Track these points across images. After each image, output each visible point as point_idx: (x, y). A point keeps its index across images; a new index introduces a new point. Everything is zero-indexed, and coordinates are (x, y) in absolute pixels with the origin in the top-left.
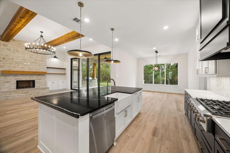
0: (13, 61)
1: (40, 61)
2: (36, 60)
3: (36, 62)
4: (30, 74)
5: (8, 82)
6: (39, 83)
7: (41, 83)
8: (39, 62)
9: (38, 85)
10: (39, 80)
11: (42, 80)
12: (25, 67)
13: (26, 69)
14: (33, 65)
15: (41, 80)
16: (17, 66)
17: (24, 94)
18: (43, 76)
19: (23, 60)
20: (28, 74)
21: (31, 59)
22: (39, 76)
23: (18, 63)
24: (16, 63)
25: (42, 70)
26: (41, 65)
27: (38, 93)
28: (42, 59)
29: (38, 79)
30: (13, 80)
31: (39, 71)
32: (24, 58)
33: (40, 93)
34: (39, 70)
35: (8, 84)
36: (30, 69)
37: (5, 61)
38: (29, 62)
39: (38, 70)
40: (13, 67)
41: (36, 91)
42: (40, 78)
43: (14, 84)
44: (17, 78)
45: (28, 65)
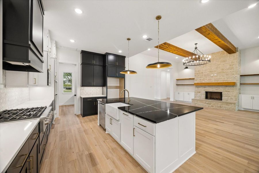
0: (203, 75)
1: (228, 69)
2: (223, 70)
3: (223, 71)
4: (216, 86)
5: (199, 92)
6: (227, 96)
7: (229, 96)
8: (227, 71)
9: (226, 98)
10: (226, 93)
11: (231, 93)
12: (211, 78)
13: (213, 81)
14: (220, 75)
15: (229, 93)
16: (205, 79)
17: (207, 105)
18: (232, 88)
19: (210, 72)
20: (214, 86)
21: (217, 69)
22: (227, 88)
23: (206, 76)
24: (205, 76)
25: (231, 79)
26: (230, 74)
27: (220, 106)
28: (230, 66)
29: (226, 91)
30: (203, 91)
31: (227, 82)
32: (211, 70)
33: (223, 107)
34: (227, 80)
35: (200, 93)
36: (217, 81)
37: (198, 76)
38: (215, 73)
39: (225, 81)
40: (203, 80)
41: (218, 104)
42: (229, 91)
43: (203, 94)
44: (205, 89)
45: (215, 76)
